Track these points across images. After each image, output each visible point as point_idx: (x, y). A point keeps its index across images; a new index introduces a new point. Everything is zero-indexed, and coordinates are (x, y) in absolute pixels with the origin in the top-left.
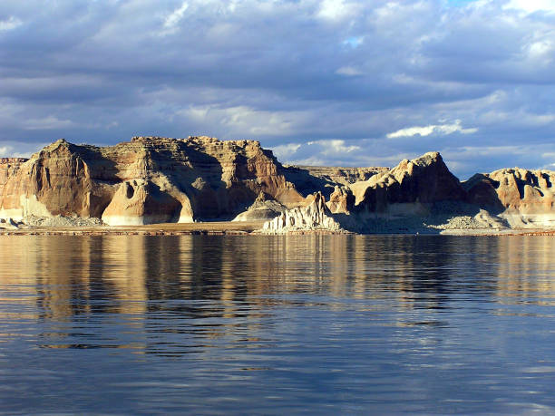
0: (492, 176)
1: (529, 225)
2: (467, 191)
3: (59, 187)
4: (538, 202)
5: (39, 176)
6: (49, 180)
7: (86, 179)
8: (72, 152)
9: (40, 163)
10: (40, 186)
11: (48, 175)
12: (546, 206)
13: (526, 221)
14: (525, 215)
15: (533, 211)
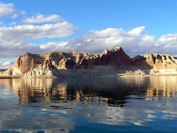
0: (145, 56)
1: (157, 73)
2: (133, 61)
3: (24, 65)
4: (160, 64)
5: (19, 62)
6: (22, 63)
7: (32, 63)
8: (28, 56)
9: (20, 59)
10: (19, 65)
11: (22, 62)
12: (164, 66)
13: (156, 72)
14: (155, 70)
15: (159, 68)
